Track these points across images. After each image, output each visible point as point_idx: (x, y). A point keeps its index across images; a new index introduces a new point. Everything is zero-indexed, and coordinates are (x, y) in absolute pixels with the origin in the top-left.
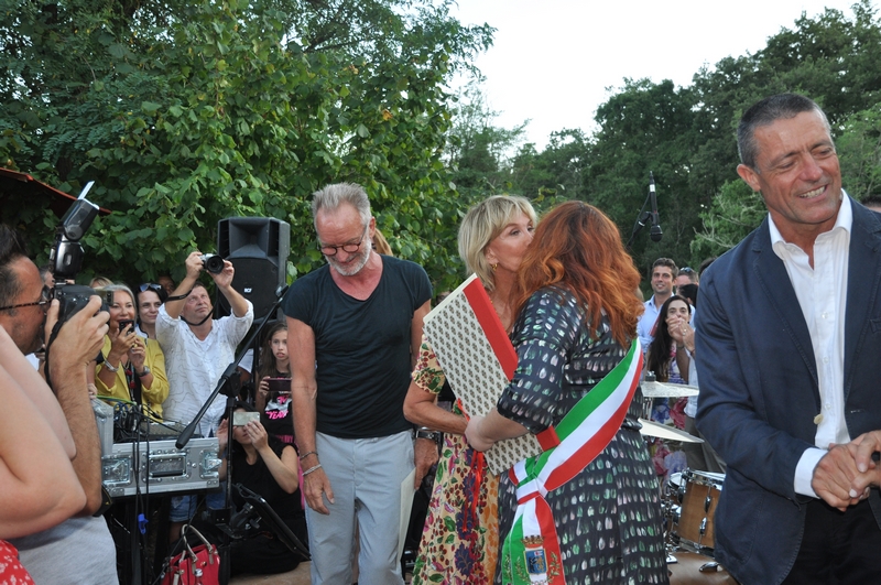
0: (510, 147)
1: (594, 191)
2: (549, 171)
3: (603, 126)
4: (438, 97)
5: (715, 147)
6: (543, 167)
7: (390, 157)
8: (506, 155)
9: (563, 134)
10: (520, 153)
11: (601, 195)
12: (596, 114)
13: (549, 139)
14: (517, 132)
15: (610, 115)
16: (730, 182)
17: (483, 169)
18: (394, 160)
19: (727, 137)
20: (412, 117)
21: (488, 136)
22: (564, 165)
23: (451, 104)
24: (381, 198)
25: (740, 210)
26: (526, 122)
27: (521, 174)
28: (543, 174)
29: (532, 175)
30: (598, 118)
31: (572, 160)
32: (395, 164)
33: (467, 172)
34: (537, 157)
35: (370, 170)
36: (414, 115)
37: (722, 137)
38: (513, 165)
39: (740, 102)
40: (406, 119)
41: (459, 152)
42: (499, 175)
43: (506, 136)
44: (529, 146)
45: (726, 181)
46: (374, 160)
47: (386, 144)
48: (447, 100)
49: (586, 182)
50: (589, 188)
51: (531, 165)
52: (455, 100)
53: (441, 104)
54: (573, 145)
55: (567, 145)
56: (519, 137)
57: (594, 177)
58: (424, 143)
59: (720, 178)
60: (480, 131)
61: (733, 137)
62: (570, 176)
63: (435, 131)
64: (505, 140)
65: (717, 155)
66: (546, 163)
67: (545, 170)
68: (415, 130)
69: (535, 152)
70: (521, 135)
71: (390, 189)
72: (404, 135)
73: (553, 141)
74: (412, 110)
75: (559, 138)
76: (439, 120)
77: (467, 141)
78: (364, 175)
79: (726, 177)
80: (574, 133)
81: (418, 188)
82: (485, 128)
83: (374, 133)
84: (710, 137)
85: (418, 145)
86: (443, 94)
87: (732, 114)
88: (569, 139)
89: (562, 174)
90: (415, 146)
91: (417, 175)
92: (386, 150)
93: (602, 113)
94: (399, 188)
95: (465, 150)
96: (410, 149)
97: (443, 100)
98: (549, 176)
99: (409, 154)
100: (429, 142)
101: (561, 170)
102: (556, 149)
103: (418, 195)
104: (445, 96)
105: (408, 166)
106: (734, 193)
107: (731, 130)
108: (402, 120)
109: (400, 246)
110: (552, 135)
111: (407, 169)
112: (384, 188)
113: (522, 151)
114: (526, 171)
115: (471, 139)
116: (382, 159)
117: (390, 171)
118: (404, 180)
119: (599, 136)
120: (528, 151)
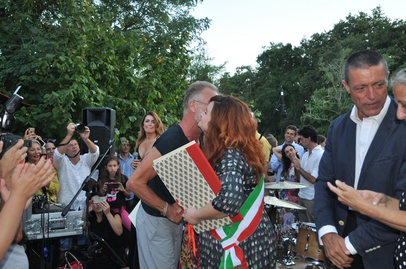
0: (218, 74)
1: (257, 94)
2: (236, 85)
3: (260, 64)
4: (184, 52)
5: (311, 74)
6: (233, 83)
7: (162, 79)
8: (216, 78)
9: (242, 68)
10: (222, 77)
11: (260, 96)
12: (257, 59)
13: (236, 70)
14: (221, 67)
15: (263, 60)
16: (318, 90)
18: (164, 80)
19: (316, 69)
20: (172, 61)
21: (208, 69)
22: (243, 82)
23: (190, 55)
24: (158, 98)
25: (323, 103)
26: (225, 63)
27: (223, 86)
28: (233, 87)
29: (228, 87)
30: (258, 61)
31: (247, 80)
32: (165, 82)
34: (230, 79)
35: (153, 85)
36: (173, 60)
37: (314, 69)
38: (219, 82)
39: (322, 53)
40: (170, 62)
41: (194, 76)
43: (216, 69)
44: (227, 73)
45: (316, 89)
46: (154, 81)
47: (160, 73)
48: (189, 53)
49: (253, 90)
50: (255, 93)
51: (228, 82)
52: (192, 53)
53: (186, 55)
54: (247, 73)
55: (245, 73)
56: (222, 69)
57: (257, 88)
58: (178, 73)
59: (314, 88)
60: (204, 67)
61: (319, 69)
62: (245, 87)
63: (183, 67)
64: (216, 71)
65: (312, 78)
66: (234, 81)
67: (234, 85)
68: (174, 67)
69: (230, 76)
71: (162, 94)
72: (168, 69)
73: (238, 71)
74: (172, 57)
75: (240, 70)
76: (185, 61)
77: (198, 72)
78: (150, 87)
79: (316, 87)
80: (247, 68)
81: (175, 93)
82: (207, 66)
83: (154, 68)
84: (309, 69)
85: (175, 74)
86: (187, 50)
87: (318, 59)
88: (245, 71)
89: (242, 87)
90: (174, 74)
91: (175, 88)
92: (160, 76)
93: (260, 59)
94: (166, 94)
95: (197, 75)
96: (172, 75)
97: (186, 53)
98: (236, 87)
99: (171, 78)
100: (180, 72)
101: (242, 85)
102: (239, 75)
103: (175, 96)
104: (188, 51)
105: (171, 83)
106: (320, 95)
107: (318, 66)
108: (168, 62)
109: (167, 120)
110: (237, 68)
111: (170, 85)
112: (159, 94)
113: (224, 76)
114: (225, 85)
115: (200, 70)
116: (158, 80)
117: (162, 86)
118: (169, 90)
119: (259, 69)
120: (226, 76)
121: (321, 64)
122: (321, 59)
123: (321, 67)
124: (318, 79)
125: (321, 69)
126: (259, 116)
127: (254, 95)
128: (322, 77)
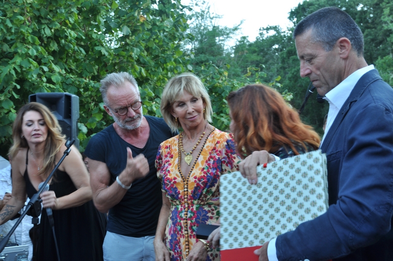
0: (231, 39)
1: (289, 67)
2: (258, 55)
3: (294, 23)
4: (178, 8)
5: (371, 35)
6: (255, 52)
7: (147, 49)
8: (229, 44)
9: (267, 29)
10: (238, 43)
11: (293, 70)
12: (289, 15)
13: (259, 32)
14: (236, 29)
15: (298, 15)
16: (382, 58)
17: (213, 54)
18: (150, 51)
19: (379, 27)
20: (161, 22)
21: (216, 32)
22: (268, 50)
23: (187, 12)
24: (142, 77)
25: (389, 77)
26: (242, 22)
27: (239, 57)
28: (254, 57)
29: (246, 57)
30: (291, 18)
31: (274, 47)
32: (151, 54)
33: (202, 57)
34: (250, 45)
35: (133, 58)
36: (163, 21)
37: (375, 28)
38: (233, 51)
39: (388, 3)
40: (158, 24)
41: (196, 43)
42: (224, 59)
43: (228, 32)
44: (244, 38)
45: (379, 58)
46: (135, 51)
47: (144, 40)
48: (184, 10)
49: (283, 62)
50: (286, 65)
51: (246, 51)
52: (190, 9)
53: (181, 13)
54: (274, 36)
55: (271, 37)
56: (236, 32)
57: (289, 58)
58: (170, 39)
59: (375, 56)
60: (210, 29)
61: (383, 27)
62: (272, 57)
63: (177, 31)
64: (228, 34)
65: (373, 40)
66: (257, 49)
67: (256, 54)
68: (164, 31)
69: (248, 41)
70: (239, 31)
71: (147, 70)
72: (156, 34)
73: (261, 34)
74: (161, 16)
75: (265, 32)
76: (180, 22)
77: (202, 36)
78: (129, 62)
79: (379, 54)
80: (275, 28)
81: (167, 69)
82: (214, 27)
83: (134, 32)
84: (368, 28)
85: (166, 40)
86: (182, 6)
87: (382, 11)
88: (272, 33)
89: (267, 57)
90: (164, 41)
91: (165, 60)
92: (143, 44)
93: (293, 14)
94: (153, 69)
95: (201, 42)
96: (161, 43)
97: (181, 10)
98: (259, 58)
99: (161, 46)
100: (173, 37)
101: (267, 54)
102: (263, 40)
103: (167, 74)
104: (184, 7)
105: (160, 55)
106: (385, 66)
107: (381, 22)
108: (154, 24)
109: (155, 109)
110: (260, 30)
111: (159, 57)
112: (143, 70)
113: (240, 42)
114: (242, 55)
115: (204, 35)
116: (141, 50)
117: (148, 59)
118: (157, 64)
119: (291, 30)
120: (243, 41)
121: (386, 19)
122: (387, 11)
123: (386, 23)
124: (381, 42)
125: (385, 27)
126: (289, 100)
127: (284, 68)
128: (388, 39)
